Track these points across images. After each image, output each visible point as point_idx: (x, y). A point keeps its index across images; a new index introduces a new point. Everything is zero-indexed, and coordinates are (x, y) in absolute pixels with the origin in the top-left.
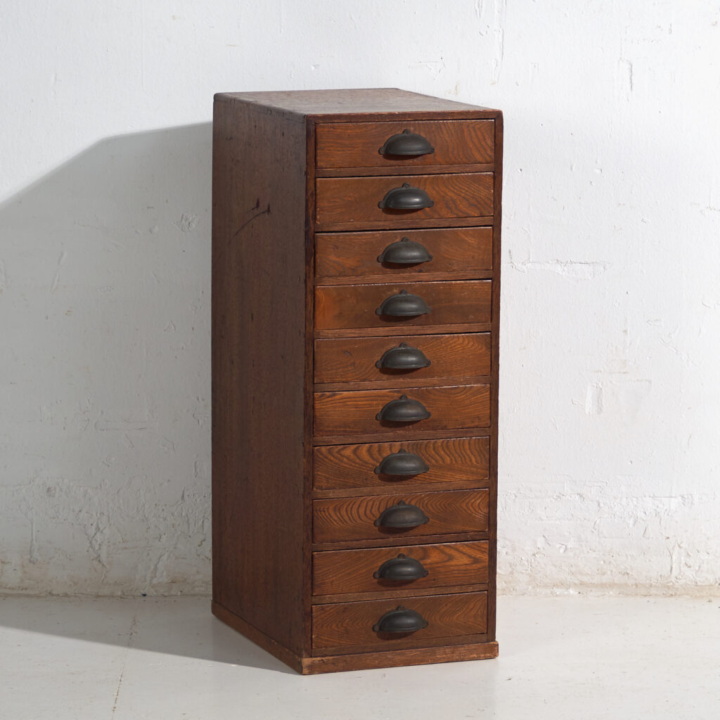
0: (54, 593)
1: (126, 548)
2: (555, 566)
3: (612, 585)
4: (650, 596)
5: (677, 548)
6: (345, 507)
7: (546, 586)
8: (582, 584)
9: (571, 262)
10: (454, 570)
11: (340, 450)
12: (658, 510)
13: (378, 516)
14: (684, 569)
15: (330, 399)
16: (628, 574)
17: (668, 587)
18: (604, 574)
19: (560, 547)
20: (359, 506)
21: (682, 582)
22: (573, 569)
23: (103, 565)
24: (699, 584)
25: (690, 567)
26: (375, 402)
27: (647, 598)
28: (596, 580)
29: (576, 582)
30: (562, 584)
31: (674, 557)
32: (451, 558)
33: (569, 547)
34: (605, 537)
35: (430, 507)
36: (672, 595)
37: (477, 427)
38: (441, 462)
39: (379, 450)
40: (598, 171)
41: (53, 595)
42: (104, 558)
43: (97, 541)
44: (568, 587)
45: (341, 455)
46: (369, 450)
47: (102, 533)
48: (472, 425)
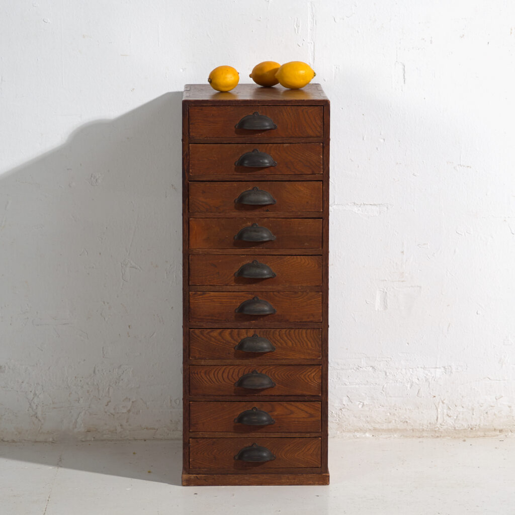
0: (5, 439)
1: (55, 408)
2: (356, 417)
3: (396, 430)
4: (423, 437)
5: (441, 403)
6: (213, 372)
7: (349, 431)
8: (375, 429)
9: (364, 204)
10: (295, 421)
11: (209, 333)
12: (427, 377)
13: (237, 379)
14: (446, 418)
15: (201, 296)
16: (407, 422)
17: (435, 431)
18: (390, 422)
19: (359, 404)
20: (223, 372)
21: (445, 427)
22: (369, 419)
23: (39, 420)
24: (457, 428)
25: (450, 417)
26: (234, 301)
27: (421, 439)
28: (385, 427)
29: (371, 428)
30: (361, 430)
31: (439, 410)
32: (292, 412)
33: (365, 403)
34: (391, 397)
35: (276, 376)
36: (438, 437)
37: (312, 322)
38: (284, 345)
39: (238, 334)
40: (382, 141)
41: (4, 441)
42: (39, 415)
43: (34, 403)
44: (365, 432)
45: (209, 335)
46: (231, 334)
47: (38, 397)
48: (308, 320)
